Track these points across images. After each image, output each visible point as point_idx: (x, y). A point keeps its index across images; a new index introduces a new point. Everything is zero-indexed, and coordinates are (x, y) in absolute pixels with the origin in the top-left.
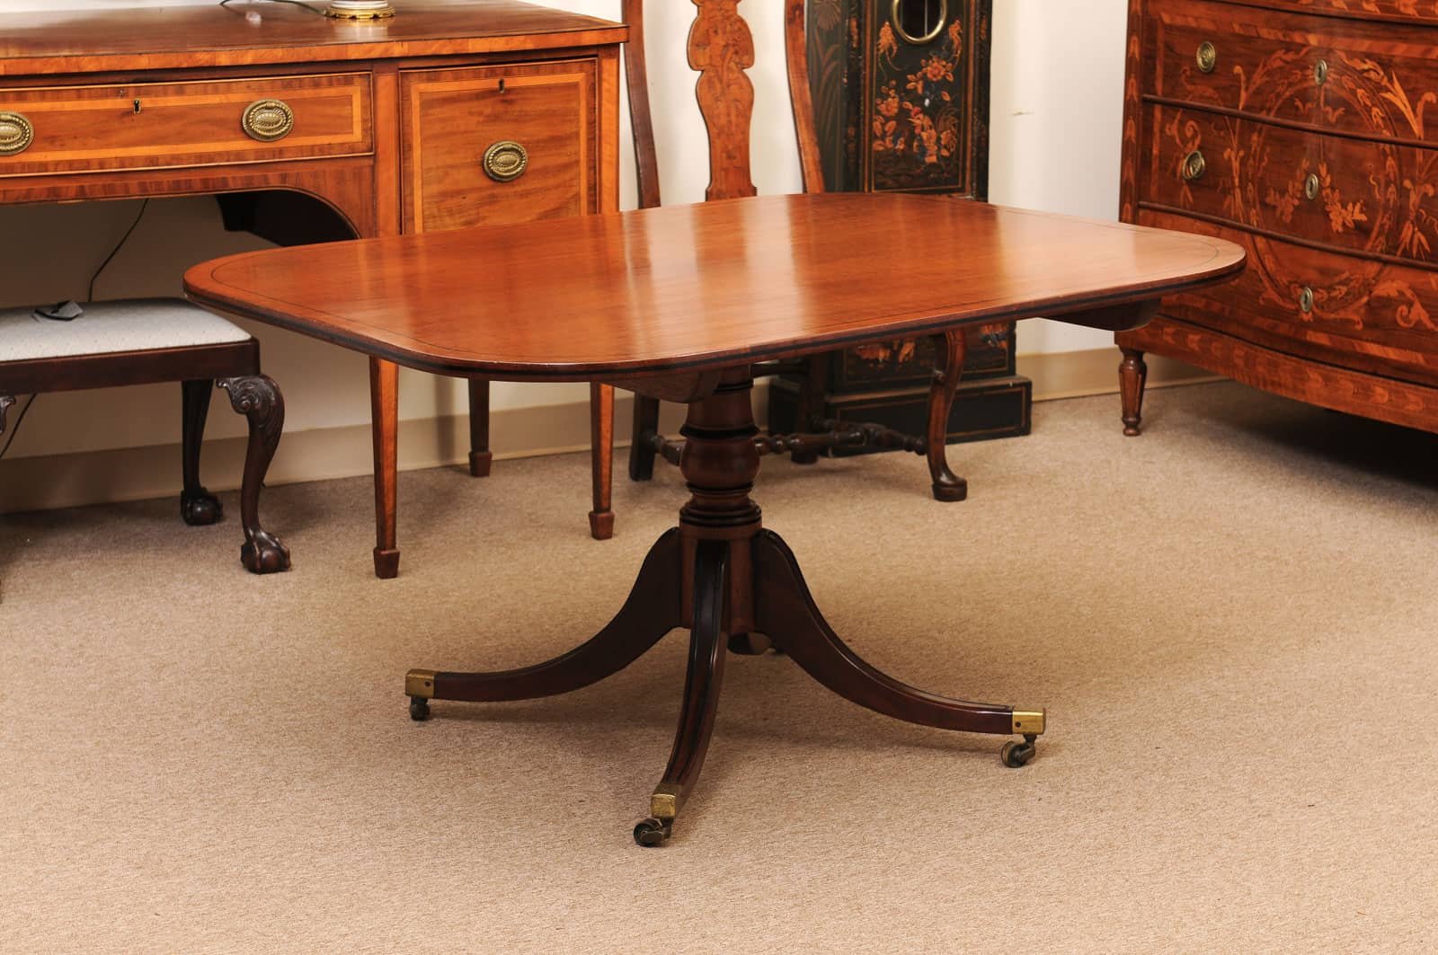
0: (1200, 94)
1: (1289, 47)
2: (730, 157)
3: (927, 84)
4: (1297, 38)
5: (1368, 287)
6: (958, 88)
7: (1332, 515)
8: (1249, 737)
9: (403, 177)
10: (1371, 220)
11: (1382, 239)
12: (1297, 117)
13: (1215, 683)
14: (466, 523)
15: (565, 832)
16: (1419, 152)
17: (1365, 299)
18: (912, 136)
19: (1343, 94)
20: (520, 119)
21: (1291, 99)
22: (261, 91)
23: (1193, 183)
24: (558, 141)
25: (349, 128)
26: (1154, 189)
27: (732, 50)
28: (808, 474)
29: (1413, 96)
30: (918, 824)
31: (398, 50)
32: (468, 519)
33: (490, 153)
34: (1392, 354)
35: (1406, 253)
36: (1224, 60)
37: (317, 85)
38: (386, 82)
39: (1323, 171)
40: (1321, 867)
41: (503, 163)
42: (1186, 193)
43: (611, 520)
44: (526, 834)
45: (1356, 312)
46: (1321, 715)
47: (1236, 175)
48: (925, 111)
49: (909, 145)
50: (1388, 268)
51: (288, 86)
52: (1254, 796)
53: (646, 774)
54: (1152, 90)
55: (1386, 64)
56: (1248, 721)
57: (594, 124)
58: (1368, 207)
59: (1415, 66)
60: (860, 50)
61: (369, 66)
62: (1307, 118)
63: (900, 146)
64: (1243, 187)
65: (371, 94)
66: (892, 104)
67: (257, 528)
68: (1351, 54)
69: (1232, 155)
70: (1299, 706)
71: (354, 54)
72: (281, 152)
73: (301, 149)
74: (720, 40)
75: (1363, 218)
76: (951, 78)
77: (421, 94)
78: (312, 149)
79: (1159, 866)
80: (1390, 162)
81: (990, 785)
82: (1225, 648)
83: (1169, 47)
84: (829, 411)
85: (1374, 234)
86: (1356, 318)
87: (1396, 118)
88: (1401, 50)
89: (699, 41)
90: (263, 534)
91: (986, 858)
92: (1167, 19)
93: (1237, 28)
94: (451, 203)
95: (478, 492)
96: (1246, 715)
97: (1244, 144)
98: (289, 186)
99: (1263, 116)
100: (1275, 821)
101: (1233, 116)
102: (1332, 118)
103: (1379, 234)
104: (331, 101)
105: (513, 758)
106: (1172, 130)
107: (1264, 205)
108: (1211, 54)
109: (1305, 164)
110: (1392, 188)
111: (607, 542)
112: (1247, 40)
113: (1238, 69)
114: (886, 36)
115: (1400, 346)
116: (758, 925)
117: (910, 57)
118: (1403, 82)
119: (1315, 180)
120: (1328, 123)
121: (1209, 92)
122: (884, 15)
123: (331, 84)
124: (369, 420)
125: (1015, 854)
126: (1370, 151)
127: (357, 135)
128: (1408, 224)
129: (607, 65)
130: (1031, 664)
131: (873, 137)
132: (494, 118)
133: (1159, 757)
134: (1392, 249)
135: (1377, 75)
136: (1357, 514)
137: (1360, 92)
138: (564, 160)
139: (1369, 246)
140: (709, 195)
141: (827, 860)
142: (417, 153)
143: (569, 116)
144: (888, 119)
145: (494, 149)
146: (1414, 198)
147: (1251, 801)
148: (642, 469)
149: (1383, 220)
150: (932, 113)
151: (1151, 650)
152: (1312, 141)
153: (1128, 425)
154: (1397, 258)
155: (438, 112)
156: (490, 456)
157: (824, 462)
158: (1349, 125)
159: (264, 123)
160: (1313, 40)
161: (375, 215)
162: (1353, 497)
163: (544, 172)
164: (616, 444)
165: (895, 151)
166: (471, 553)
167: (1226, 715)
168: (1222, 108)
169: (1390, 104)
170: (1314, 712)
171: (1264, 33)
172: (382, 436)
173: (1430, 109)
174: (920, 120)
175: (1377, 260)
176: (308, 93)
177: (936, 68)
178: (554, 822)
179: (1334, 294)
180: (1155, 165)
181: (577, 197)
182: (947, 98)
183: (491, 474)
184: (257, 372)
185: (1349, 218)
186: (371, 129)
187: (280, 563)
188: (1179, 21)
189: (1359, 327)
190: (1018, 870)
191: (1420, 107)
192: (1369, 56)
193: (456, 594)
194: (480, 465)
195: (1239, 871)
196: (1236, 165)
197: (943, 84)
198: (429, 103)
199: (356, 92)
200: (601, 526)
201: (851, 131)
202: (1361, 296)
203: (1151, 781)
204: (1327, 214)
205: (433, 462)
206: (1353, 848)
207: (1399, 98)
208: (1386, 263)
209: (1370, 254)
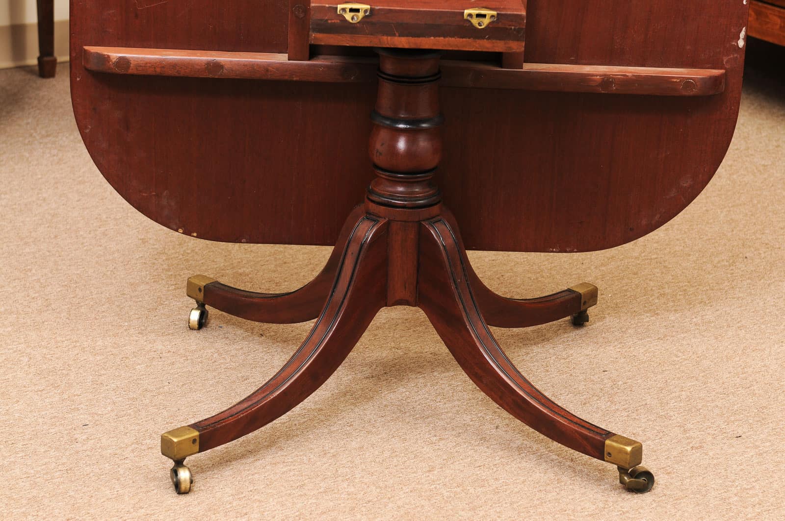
7: (758, 128)
8: (685, 360)
13: (657, 301)
14: (28, 124)
15: (65, 460)
30: (387, 454)
32: (30, 120)
40: (747, 508)
44: (29, 462)
46: (748, 335)
52: (689, 426)
53: (149, 395)
56: (685, 343)
70: (729, 326)
79: (601, 505)
81: (454, 410)
82: (667, 264)
91: (446, 494)
95: (41, 94)
96: (682, 335)
100: (706, 454)
105: (31, 376)
125: (472, 490)
130: (498, 278)
133: (606, 381)
136: (779, 127)
141: (301, 495)
147: (685, 431)
151: (602, 265)
156: (55, 60)
162: (775, 111)
166: (27, 155)
167: (665, 336)
170: (742, 333)
178: (57, 449)
183: (56, 76)
190: (474, 509)
193: (7, 196)
195: (673, 511)
203: (598, 408)
205: (8, 63)
206: (775, 486)
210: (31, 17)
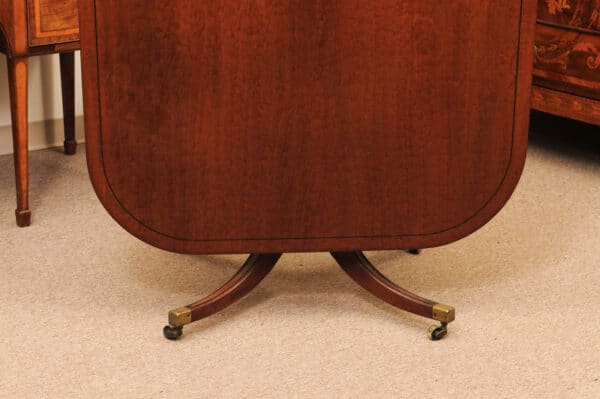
5: (570, 45)
10: (573, 8)
11: (579, 19)
13: (516, 290)
14: (66, 187)
17: (568, 52)
32: (67, 184)
34: (583, 83)
35: (593, 27)
45: (563, 59)
50: (581, 36)
75: (568, 7)
82: (515, 265)
85: (574, 17)
86: (562, 63)
94: (56, 7)
96: (540, 312)
103: (578, 15)
115: (588, 78)
128: (595, 11)
133: (498, 346)
134: (585, 24)
139: (571, 22)
149: (580, 9)
151: (474, 267)
154: (588, 30)
161: (11, 14)
166: (71, 208)
175: (576, 31)
179: (550, 49)
183: (77, 153)
185: (559, 6)
189: (565, 68)
194: (71, 148)
202: (566, 50)
208: (581, 32)
209: (573, 27)
210: (58, 113)
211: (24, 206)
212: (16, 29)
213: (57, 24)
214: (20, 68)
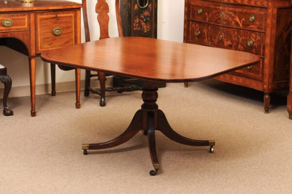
0: (199, 19)
1: (216, 9)
2: (104, 31)
3: (145, 17)
4: (218, 7)
6: (151, 17)
7: (225, 103)
9: (36, 35)
10: (232, 44)
12: (218, 23)
16: (241, 31)
18: (141, 27)
19: (227, 19)
20: (60, 23)
21: (216, 20)
22: (6, 17)
23: (198, 37)
24: (68, 27)
25: (25, 25)
26: (190, 38)
27: (104, 10)
28: (121, 95)
29: (240, 19)
31: (35, 9)
32: (51, 105)
33: (54, 30)
36: (204, 12)
37: (18, 16)
38: (32, 15)
39: (223, 34)
41: (57, 32)
42: (196, 39)
43: (80, 105)
47: (206, 35)
48: (144, 22)
49: (141, 29)
51: (12, 16)
54: (189, 18)
55: (235, 13)
57: (76, 24)
58: (232, 41)
59: (241, 13)
60: (131, 9)
61: (29, 12)
62: (219, 23)
63: (139, 29)
64: (207, 38)
65: (29, 18)
66: (137, 20)
67: (6, 107)
68: (228, 11)
69: (205, 31)
71: (25, 9)
72: (11, 29)
73: (15, 29)
74: (102, 7)
75: (231, 43)
76: (149, 15)
77: (40, 18)
78: (17, 29)
80: (236, 32)
83: (193, 9)
84: (125, 82)
85: (233, 47)
87: (237, 23)
88: (238, 10)
89: (98, 8)
90: (8, 108)
92: (192, 3)
93: (206, 5)
94: (46, 40)
95: (53, 99)
97: (207, 29)
98: (12, 36)
99: (211, 23)
100: (210, 164)
101: (205, 23)
102: (224, 23)
104: (21, 19)
106: (194, 26)
107: (212, 41)
108: (201, 11)
109: (219, 33)
110: (236, 38)
111: (79, 109)
112: (208, 8)
113: (206, 14)
114: (136, 7)
116: (106, 186)
117: (141, 11)
118: (238, 16)
119: (221, 36)
120: (224, 24)
121: (201, 18)
122: (136, 2)
123: (21, 16)
124: (29, 85)
126: (232, 30)
127: (26, 26)
128: (239, 45)
129: (78, 12)
131: (134, 27)
132: (55, 23)
135: (233, 15)
136: (230, 103)
137: (230, 18)
138: (70, 31)
140: (100, 39)
142: (39, 30)
143: (71, 22)
144: (136, 23)
145: (55, 29)
146: (241, 40)
148: (87, 94)
149: (235, 44)
150: (146, 22)
152: (221, 28)
153: (186, 85)
155: (43, 21)
156: (56, 92)
157: (124, 93)
158: (228, 25)
159: (7, 23)
160: (221, 8)
161: (30, 42)
163: (65, 34)
164: (81, 89)
165: (138, 30)
168: (203, 21)
169: (236, 21)
171: (211, 6)
172: (32, 88)
173: (243, 22)
174: (143, 24)
176: (16, 17)
177: (146, 13)
178: (65, 166)
180: (190, 33)
181: (72, 39)
182: (148, 19)
183: (56, 96)
184: (6, 74)
185: (228, 43)
186: (29, 25)
187: (11, 114)
188: (195, 4)
191: (242, 22)
192: (232, 11)
194: (54, 93)
196: (206, 33)
197: (148, 16)
198: (41, 20)
199: (26, 17)
200: (78, 106)
201: (129, 26)
204: (224, 43)
205: (44, 93)
207: (237, 19)
210: (50, 82)
211: (33, 109)
212: (32, 47)
213: (46, 46)
214: (33, 61)
